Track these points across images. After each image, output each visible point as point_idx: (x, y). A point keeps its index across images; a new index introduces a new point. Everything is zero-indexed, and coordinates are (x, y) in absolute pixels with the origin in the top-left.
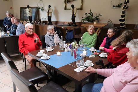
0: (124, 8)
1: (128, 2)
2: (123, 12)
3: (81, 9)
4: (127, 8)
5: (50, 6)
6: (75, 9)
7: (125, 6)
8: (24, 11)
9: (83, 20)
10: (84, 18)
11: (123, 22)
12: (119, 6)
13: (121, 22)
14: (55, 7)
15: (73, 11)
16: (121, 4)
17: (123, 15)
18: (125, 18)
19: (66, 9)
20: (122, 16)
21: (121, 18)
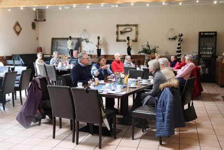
0: (179, 41)
1: (182, 35)
2: (179, 44)
3: (136, 41)
4: (181, 41)
5: (99, 38)
6: (131, 41)
7: (180, 39)
8: (57, 42)
9: (140, 52)
10: (140, 51)
11: (179, 54)
12: (174, 39)
13: (178, 53)
14: (104, 39)
15: (128, 44)
16: (176, 37)
17: (179, 46)
18: (181, 49)
19: (118, 40)
20: (178, 48)
21: (178, 50)
